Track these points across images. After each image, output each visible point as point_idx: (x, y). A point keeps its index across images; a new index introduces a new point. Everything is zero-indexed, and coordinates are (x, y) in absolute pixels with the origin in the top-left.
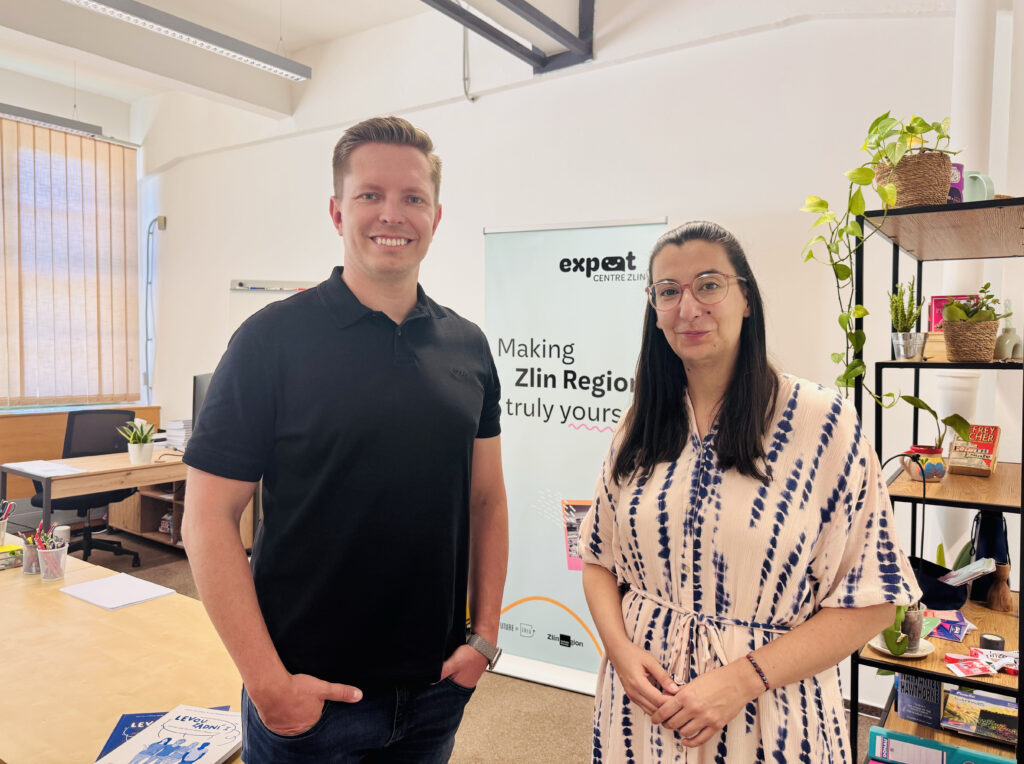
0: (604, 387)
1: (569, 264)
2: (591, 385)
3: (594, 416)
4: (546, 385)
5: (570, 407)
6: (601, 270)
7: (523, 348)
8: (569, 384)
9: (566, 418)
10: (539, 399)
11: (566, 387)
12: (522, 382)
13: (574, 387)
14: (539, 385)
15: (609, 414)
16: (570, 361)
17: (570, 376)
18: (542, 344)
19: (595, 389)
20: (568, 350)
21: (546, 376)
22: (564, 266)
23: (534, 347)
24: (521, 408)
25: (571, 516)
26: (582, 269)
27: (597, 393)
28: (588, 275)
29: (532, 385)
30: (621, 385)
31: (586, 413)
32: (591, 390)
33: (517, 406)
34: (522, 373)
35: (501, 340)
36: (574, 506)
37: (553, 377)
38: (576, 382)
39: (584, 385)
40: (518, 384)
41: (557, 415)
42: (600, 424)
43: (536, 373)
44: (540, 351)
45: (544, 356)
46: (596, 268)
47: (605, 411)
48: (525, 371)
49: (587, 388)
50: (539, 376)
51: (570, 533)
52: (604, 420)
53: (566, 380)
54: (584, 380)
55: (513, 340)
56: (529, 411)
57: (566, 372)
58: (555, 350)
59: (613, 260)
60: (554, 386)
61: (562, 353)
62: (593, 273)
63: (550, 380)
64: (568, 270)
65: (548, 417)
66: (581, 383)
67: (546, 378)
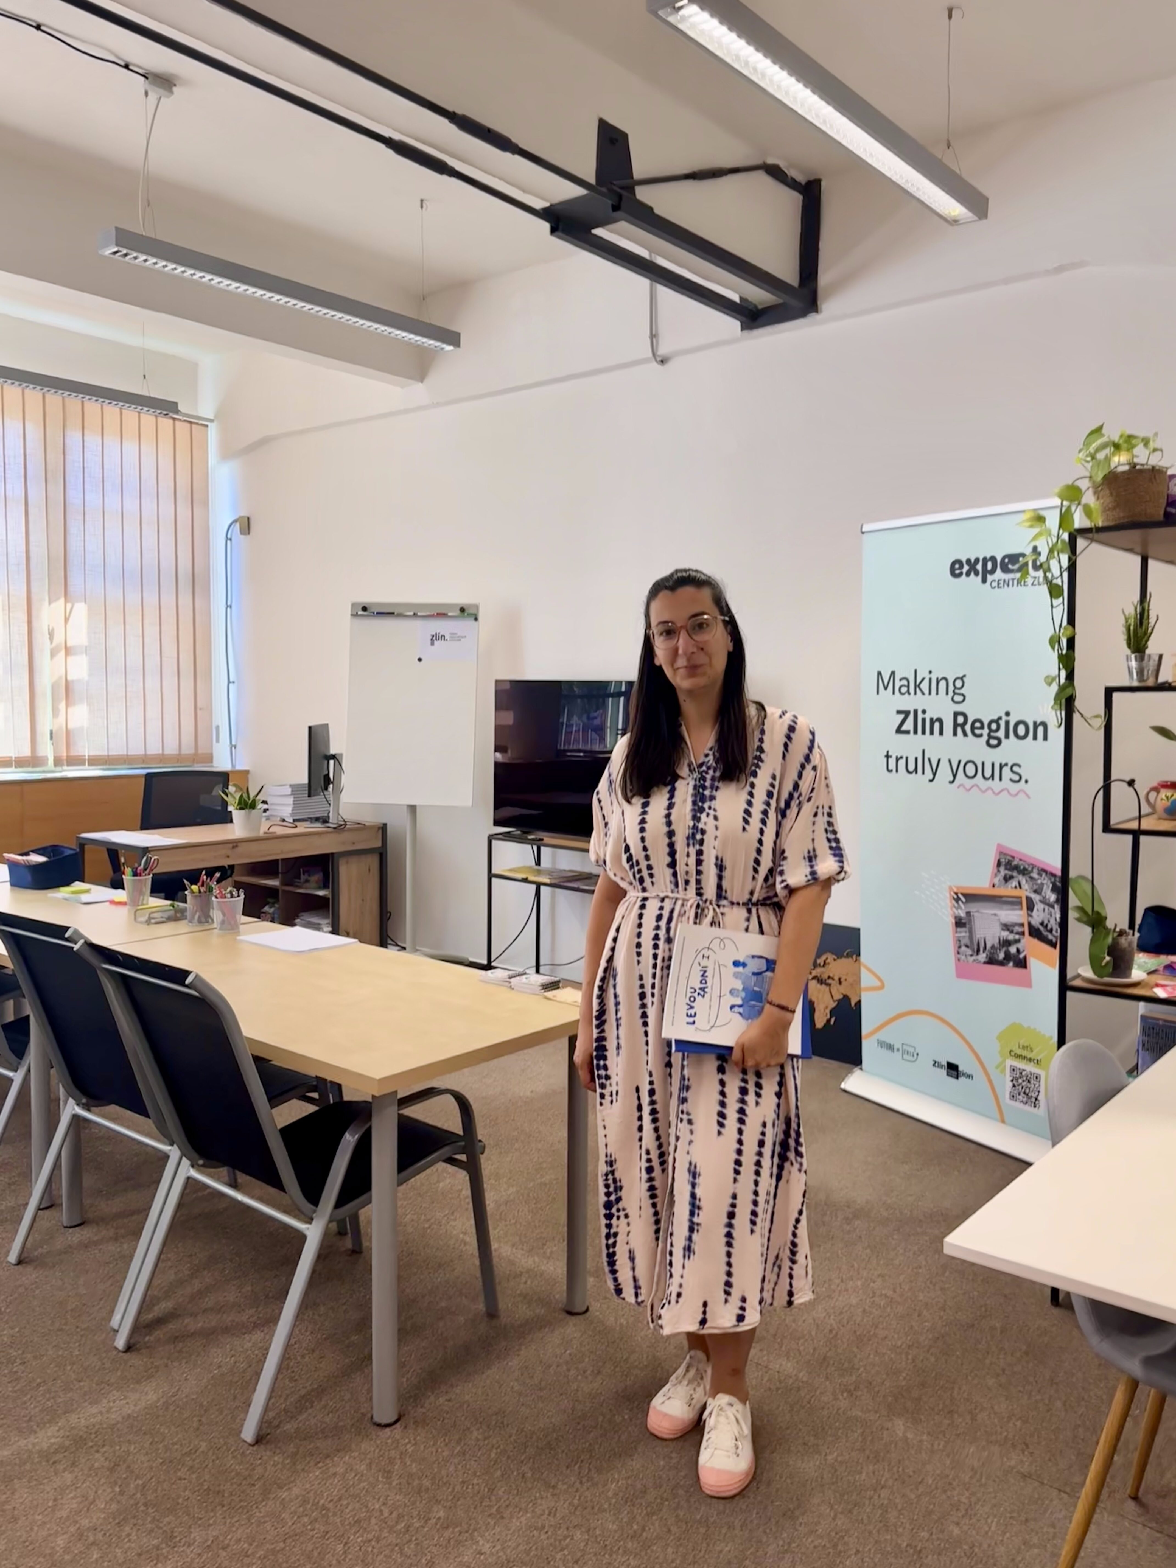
0: (1001, 734)
1: (961, 567)
2: (986, 731)
3: (988, 773)
4: (932, 733)
5: (960, 762)
6: (999, 574)
7: (905, 682)
8: (959, 730)
9: (955, 776)
10: (924, 751)
11: (955, 734)
12: (904, 728)
13: (965, 734)
14: (924, 733)
15: (1006, 770)
16: (960, 698)
17: (960, 720)
18: (927, 677)
19: (990, 737)
20: (959, 684)
21: (931, 719)
22: (956, 569)
23: (918, 681)
24: (902, 763)
25: (961, 908)
26: (977, 574)
27: (994, 742)
28: (984, 580)
29: (915, 732)
30: (1021, 730)
31: (979, 769)
32: (985, 737)
33: (897, 760)
34: (902, 716)
35: (879, 674)
36: (963, 895)
37: (940, 720)
38: (968, 728)
39: (978, 732)
40: (899, 731)
41: (944, 772)
42: (995, 784)
43: (920, 716)
44: (925, 686)
45: (930, 693)
46: (993, 571)
47: (1001, 767)
48: (907, 713)
49: (981, 735)
50: (924, 720)
51: (959, 929)
52: (1001, 779)
53: (956, 725)
54: (978, 725)
55: (893, 673)
56: (911, 767)
57: (956, 714)
58: (943, 684)
59: (1013, 558)
60: (941, 733)
61: (951, 688)
62: (989, 578)
63: (937, 725)
64: (961, 574)
65: (934, 774)
66: (973, 728)
67: (932, 722)
